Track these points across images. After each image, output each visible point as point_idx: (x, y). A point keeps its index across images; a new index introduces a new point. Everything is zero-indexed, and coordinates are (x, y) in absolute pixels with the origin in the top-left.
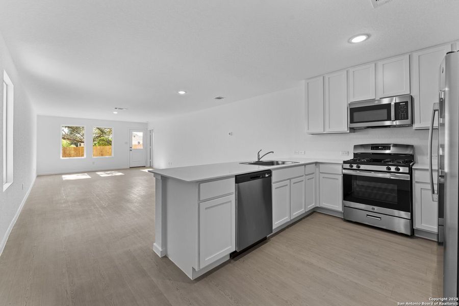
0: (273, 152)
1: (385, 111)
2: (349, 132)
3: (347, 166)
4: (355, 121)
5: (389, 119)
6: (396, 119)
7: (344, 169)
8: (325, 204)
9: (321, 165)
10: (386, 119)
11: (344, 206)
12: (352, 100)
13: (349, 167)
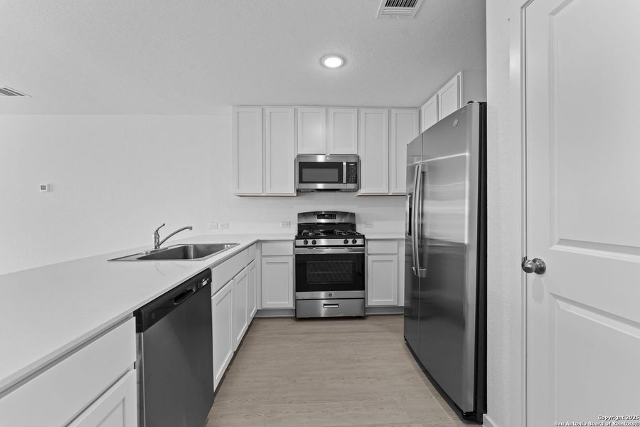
0: (190, 228)
1: (335, 171)
2: (295, 195)
3: (301, 242)
4: (304, 180)
5: (340, 181)
6: (348, 182)
7: (296, 247)
8: (270, 304)
9: (264, 245)
10: (337, 180)
11: (296, 300)
12: (301, 152)
13: (303, 244)
